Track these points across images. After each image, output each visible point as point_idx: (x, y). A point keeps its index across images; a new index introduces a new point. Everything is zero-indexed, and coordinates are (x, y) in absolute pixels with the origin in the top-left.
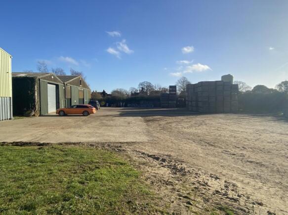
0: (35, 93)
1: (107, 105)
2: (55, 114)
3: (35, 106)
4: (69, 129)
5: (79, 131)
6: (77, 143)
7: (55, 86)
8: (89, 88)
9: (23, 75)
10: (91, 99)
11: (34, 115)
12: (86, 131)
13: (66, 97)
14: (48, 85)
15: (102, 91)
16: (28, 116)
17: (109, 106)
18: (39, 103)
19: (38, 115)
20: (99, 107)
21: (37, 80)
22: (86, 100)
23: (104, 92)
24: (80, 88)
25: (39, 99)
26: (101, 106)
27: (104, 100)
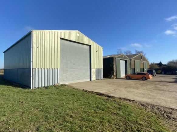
0: (113, 66)
1: (163, 73)
2: (124, 78)
3: (113, 73)
4: (130, 89)
5: (136, 91)
6: (132, 100)
7: (124, 61)
8: (148, 61)
9: (109, 57)
10: (149, 69)
11: (113, 78)
12: (141, 92)
13: (132, 68)
14: (121, 61)
15: (159, 63)
16: (110, 78)
17: (165, 74)
18: (115, 71)
19: (115, 78)
20: (155, 74)
21: (114, 58)
22: (146, 70)
23: (160, 63)
24: (141, 61)
25: (116, 69)
26: (157, 74)
27: (160, 69)
